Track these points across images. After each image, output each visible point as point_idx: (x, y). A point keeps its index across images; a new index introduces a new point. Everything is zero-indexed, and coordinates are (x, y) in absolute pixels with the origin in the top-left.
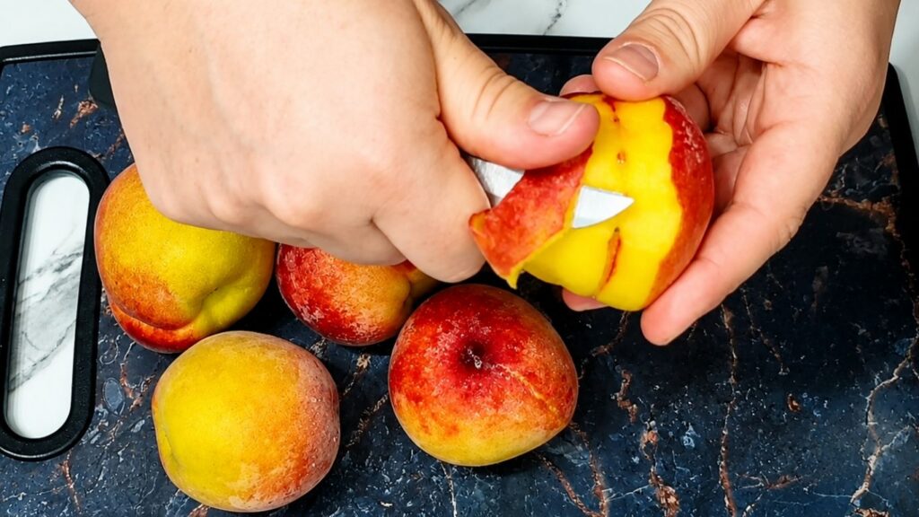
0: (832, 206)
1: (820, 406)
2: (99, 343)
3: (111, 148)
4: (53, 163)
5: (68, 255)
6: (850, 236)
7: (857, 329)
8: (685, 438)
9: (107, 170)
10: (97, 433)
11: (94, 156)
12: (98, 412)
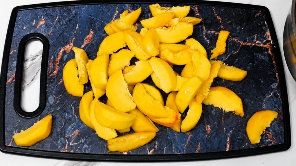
0: (252, 46)
1: (251, 103)
2: (47, 86)
3: (49, 33)
4: (33, 37)
5: (35, 56)
6: (258, 54)
7: (261, 81)
8: (212, 112)
9: (48, 39)
10: (47, 111)
11: (45, 35)
12: (47, 105)
